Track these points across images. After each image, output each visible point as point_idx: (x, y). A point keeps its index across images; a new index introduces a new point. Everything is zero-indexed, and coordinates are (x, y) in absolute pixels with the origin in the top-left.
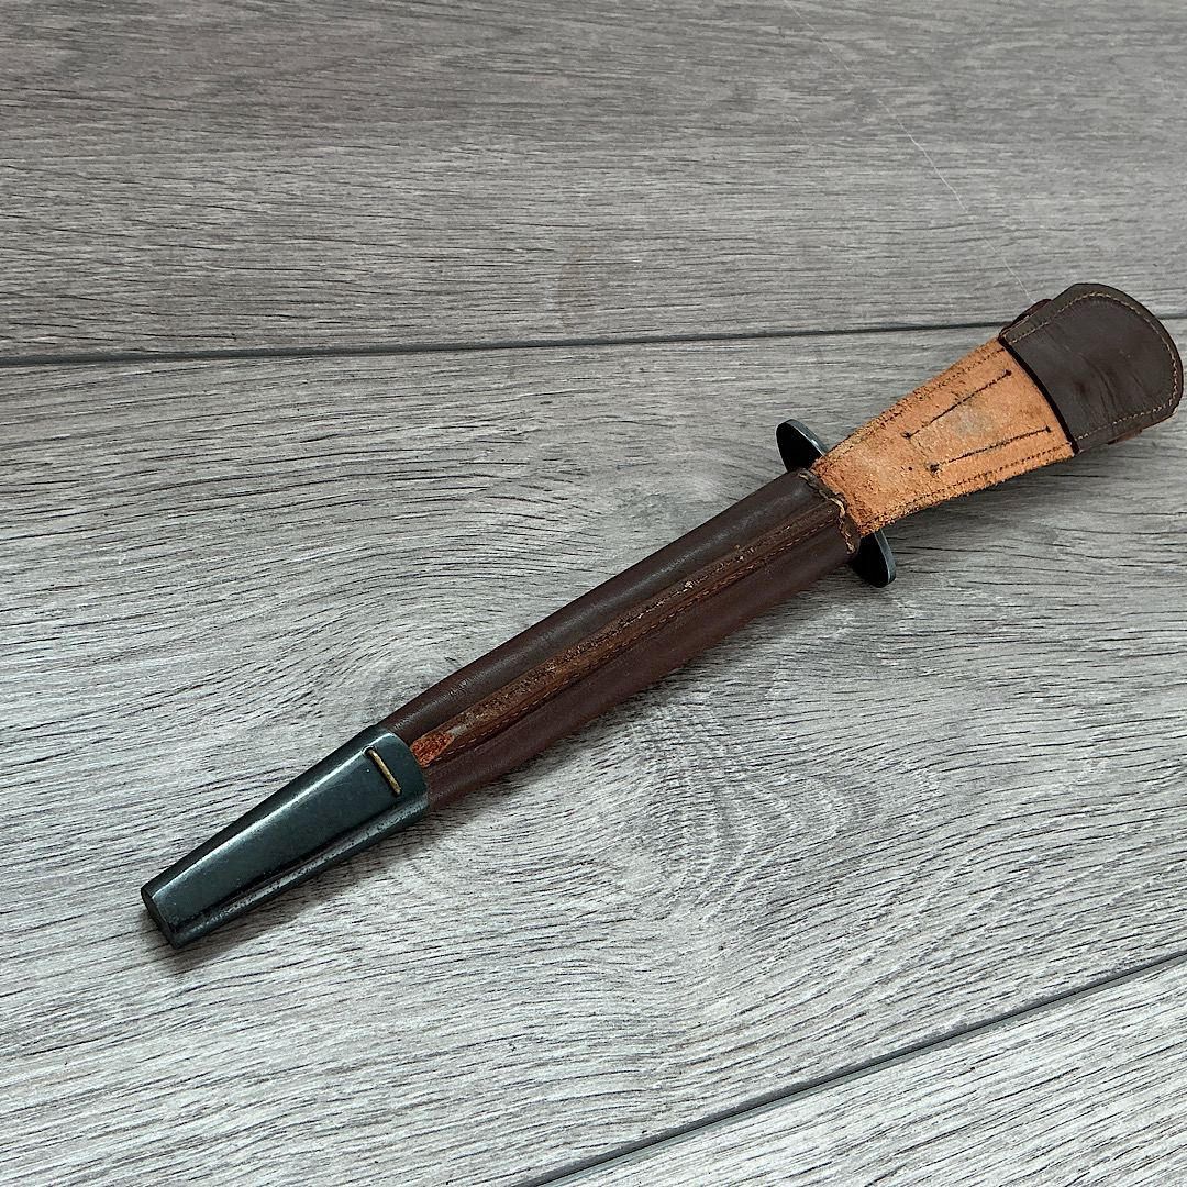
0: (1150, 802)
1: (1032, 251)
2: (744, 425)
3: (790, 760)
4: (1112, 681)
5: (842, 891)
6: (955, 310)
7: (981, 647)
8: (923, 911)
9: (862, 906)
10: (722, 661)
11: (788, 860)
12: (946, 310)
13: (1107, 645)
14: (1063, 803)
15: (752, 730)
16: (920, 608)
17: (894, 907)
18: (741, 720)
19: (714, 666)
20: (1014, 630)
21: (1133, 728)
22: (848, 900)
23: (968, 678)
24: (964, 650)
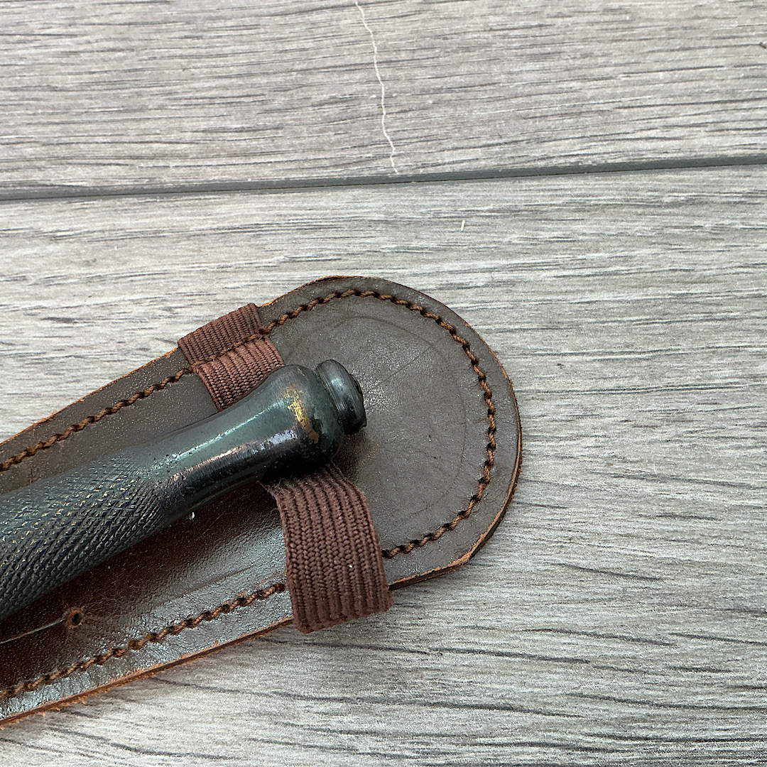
1: (458, 27)
6: (185, 157)
12: (163, 156)
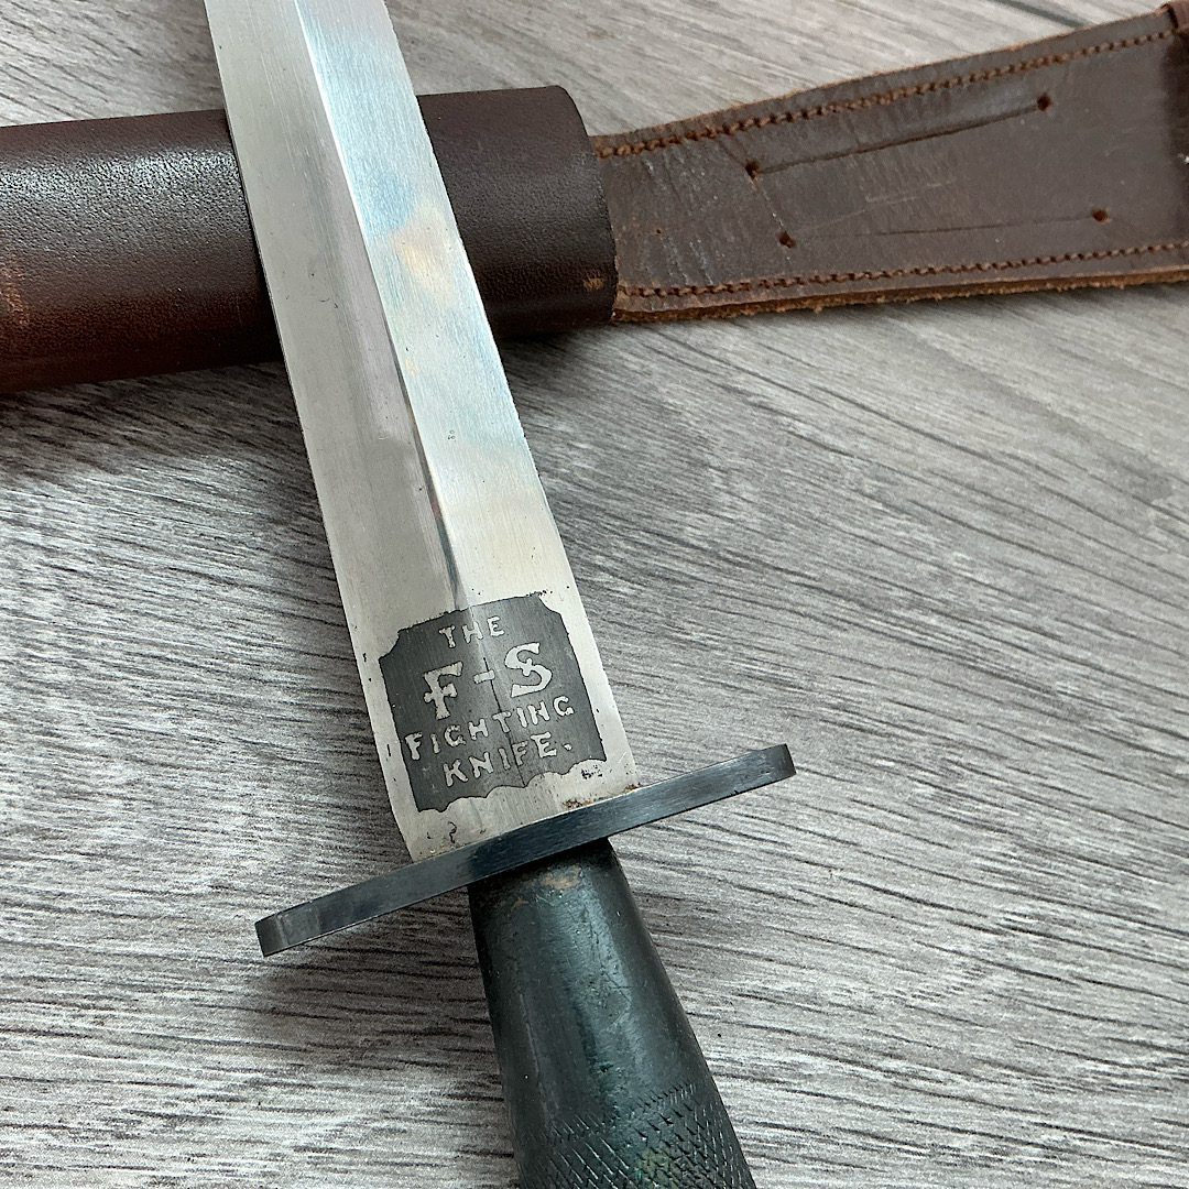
0: (1065, 1108)
2: (599, 34)
3: (214, 688)
4: (1127, 816)
5: (121, 1025)
7: (853, 636)
8: (305, 1149)
9: (150, 1076)
10: (205, 428)
11: (31, 899)
13: (1157, 742)
14: (842, 1031)
15: (164, 591)
16: (761, 509)
17: (236, 1108)
18: (153, 559)
19: (172, 429)
20: (953, 630)
21: (1119, 933)
22: (122, 1049)
23: (779, 683)
24: (808, 624)
